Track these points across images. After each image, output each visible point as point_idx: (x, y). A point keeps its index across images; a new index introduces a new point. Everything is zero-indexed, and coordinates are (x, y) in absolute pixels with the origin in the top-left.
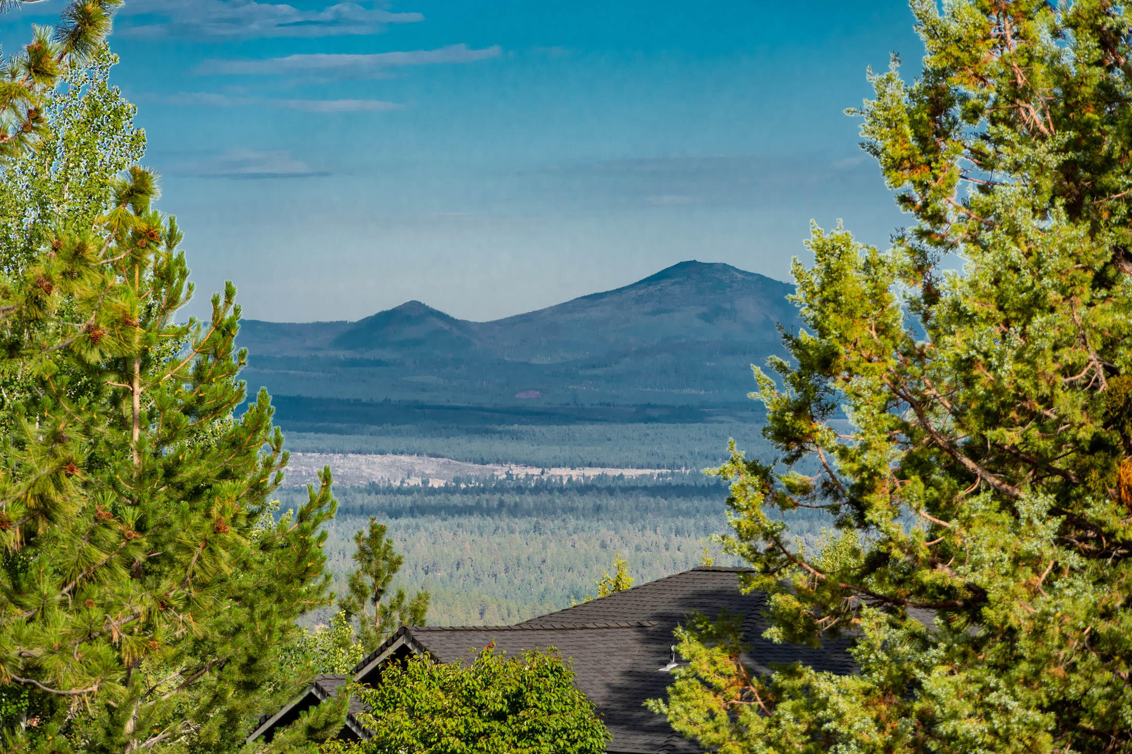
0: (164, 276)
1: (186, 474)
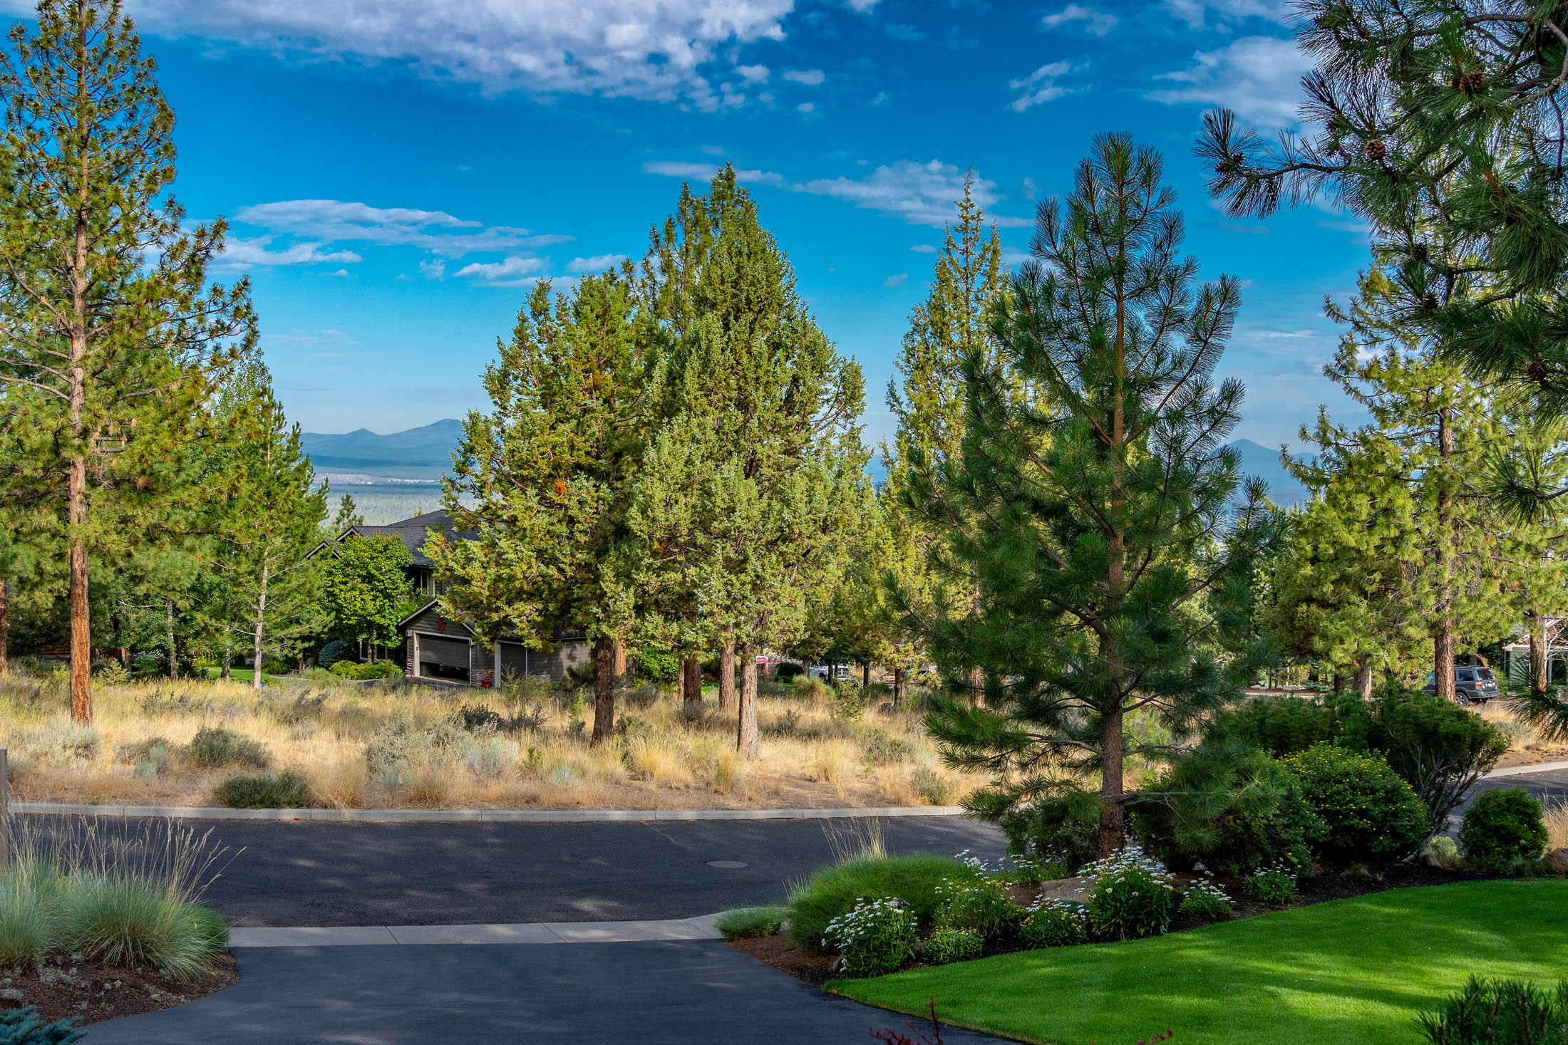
0: (278, 419)
1: (284, 479)
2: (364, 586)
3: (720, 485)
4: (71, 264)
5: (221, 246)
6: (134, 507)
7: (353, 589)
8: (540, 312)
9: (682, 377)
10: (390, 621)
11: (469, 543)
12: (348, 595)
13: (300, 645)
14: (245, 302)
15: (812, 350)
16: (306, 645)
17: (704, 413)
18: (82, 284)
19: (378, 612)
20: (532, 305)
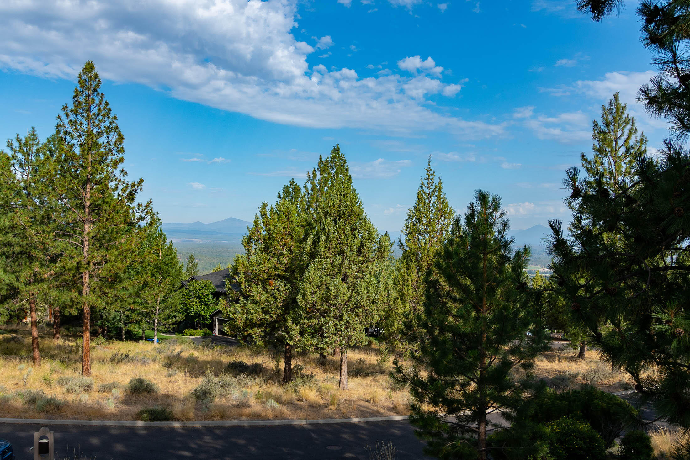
0: (164, 239)
1: (166, 262)
2: (197, 300)
3: (333, 287)
4: (84, 195)
5: (141, 189)
6: (107, 289)
7: (193, 301)
8: (264, 215)
9: (318, 243)
10: (207, 314)
11: (236, 305)
12: (191, 304)
13: (172, 326)
14: (150, 208)
15: (369, 232)
16: (174, 326)
17: (327, 258)
18: (88, 203)
19: (203, 310)
20: (260, 212)
